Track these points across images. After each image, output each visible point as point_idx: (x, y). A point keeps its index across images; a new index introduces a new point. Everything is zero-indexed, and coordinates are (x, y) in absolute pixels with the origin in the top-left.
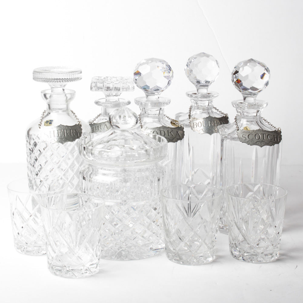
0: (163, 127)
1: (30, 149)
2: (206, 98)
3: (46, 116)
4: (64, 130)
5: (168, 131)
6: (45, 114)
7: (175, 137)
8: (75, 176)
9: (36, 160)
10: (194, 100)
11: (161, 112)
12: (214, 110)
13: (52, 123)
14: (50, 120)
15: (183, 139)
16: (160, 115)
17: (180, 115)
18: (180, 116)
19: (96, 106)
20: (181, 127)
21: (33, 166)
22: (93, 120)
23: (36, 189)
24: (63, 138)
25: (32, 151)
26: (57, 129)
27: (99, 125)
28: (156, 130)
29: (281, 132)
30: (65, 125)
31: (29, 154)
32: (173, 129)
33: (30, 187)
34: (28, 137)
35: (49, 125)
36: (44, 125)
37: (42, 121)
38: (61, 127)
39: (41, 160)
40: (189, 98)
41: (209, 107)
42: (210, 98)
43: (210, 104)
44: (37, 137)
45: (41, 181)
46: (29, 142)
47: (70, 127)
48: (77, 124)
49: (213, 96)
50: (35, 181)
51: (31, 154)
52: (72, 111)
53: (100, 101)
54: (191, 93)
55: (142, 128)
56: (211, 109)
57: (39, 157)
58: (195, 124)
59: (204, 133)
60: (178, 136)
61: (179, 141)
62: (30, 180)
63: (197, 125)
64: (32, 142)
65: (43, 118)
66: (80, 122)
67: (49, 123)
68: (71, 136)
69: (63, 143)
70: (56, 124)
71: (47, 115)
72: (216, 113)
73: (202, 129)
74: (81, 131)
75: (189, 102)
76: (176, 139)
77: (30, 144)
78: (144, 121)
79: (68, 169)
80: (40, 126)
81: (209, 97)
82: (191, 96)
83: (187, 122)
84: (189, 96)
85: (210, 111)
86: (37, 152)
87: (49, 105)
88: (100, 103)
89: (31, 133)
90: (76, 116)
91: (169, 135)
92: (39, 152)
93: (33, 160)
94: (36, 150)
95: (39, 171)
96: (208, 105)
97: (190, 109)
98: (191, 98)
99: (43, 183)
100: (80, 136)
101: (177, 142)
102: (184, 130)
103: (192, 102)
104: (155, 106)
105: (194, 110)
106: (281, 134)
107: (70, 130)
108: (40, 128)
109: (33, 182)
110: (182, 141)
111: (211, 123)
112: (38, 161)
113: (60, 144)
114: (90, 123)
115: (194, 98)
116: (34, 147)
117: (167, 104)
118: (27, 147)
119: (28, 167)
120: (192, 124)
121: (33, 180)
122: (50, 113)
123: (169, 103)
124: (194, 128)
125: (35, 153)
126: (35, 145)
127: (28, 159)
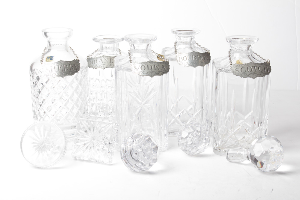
0: (150, 62)
1: (33, 82)
2: (189, 34)
3: (47, 53)
4: (64, 65)
5: (155, 65)
6: (46, 50)
7: (160, 70)
8: (74, 105)
9: (40, 92)
10: (178, 36)
11: (148, 47)
12: (196, 45)
13: (53, 59)
14: (51, 57)
15: (168, 73)
16: (147, 51)
17: (166, 49)
18: (166, 51)
19: (94, 42)
20: (166, 61)
21: (37, 98)
22: (91, 55)
23: (40, 119)
24: (64, 72)
25: (36, 84)
26: (57, 65)
27: (95, 59)
28: (144, 65)
29: (269, 63)
30: (65, 61)
31: (33, 87)
32: (159, 64)
33: (34, 117)
34: (31, 71)
35: (50, 60)
36: (46, 61)
37: (43, 57)
38: (61, 62)
39: (44, 92)
40: (174, 35)
41: (191, 42)
42: (193, 35)
43: (192, 40)
44: (40, 71)
45: (44, 112)
46: (33, 77)
47: (69, 62)
48: (75, 59)
49: (195, 33)
50: (39, 113)
51: (34, 87)
52: (70, 48)
53: (97, 38)
54: (175, 30)
55: (131, 62)
56: (193, 44)
57: (42, 90)
58: (181, 58)
59: (189, 66)
60: (163, 70)
61: (165, 75)
62: (34, 111)
63: (183, 59)
64: (35, 76)
65: (44, 54)
66: (78, 58)
67: (50, 59)
68: (70, 70)
69: (63, 77)
70: (56, 59)
71: (48, 51)
72: (198, 47)
73: (187, 63)
74: (80, 65)
75: (174, 38)
76: (162, 73)
77: (33, 78)
78: (133, 57)
79: (68, 100)
80: (42, 62)
81: (192, 33)
82: (176, 33)
83: (173, 56)
84: (174, 33)
85: (193, 46)
86: (40, 85)
87: (49, 42)
88: (97, 40)
89: (33, 68)
90: (74, 52)
91: (155, 69)
92: (42, 85)
93: (37, 93)
94: (39, 83)
95: (42, 102)
96: (191, 41)
97: (175, 44)
98: (176, 35)
99: (46, 114)
100: (79, 70)
101: (163, 75)
102: (169, 64)
103: (176, 38)
104: (143, 43)
105: (178, 45)
106: (270, 65)
107: (70, 65)
108: (42, 64)
109: (37, 113)
110: (167, 74)
111: (195, 57)
112: (41, 93)
113: (61, 78)
114: (88, 57)
115: (178, 35)
116: (37, 81)
117: (153, 40)
118: (31, 81)
119: (32, 98)
120: (178, 58)
121: (38, 111)
122: (50, 50)
123: (156, 40)
124: (180, 61)
125: (38, 86)
126: (38, 79)
127: (32, 92)
